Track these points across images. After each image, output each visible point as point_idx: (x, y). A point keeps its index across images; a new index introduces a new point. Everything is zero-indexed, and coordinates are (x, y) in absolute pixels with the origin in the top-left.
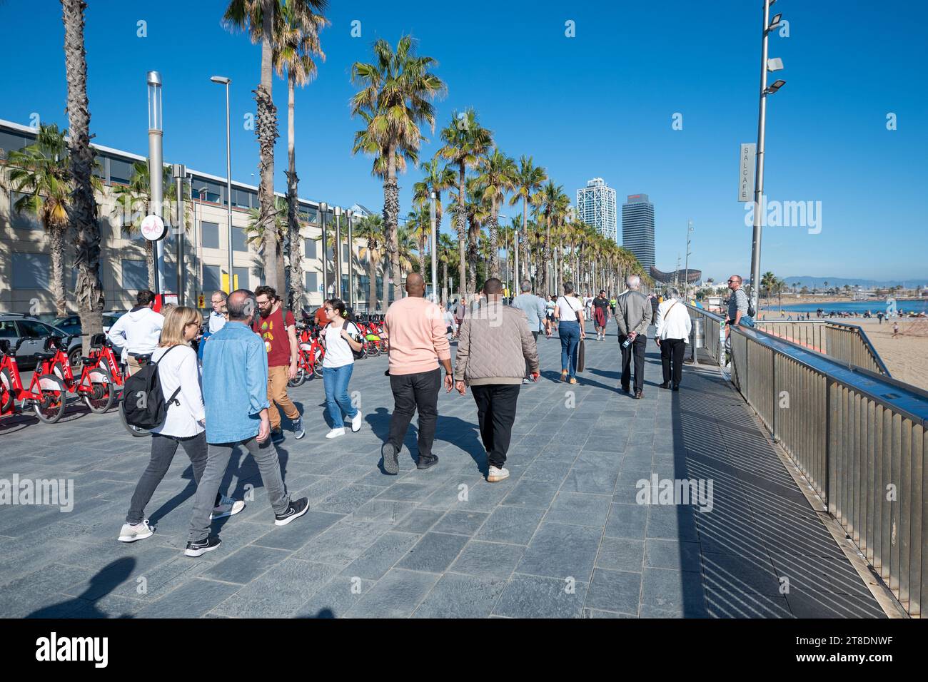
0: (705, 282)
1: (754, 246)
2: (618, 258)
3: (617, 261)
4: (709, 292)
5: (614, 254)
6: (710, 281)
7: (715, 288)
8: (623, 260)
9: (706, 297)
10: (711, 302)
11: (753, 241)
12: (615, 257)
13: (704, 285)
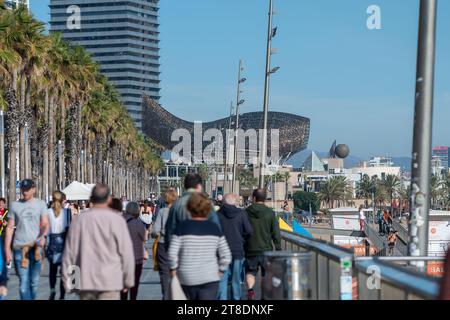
0: (321, 156)
1: (419, 87)
2: (47, 75)
3: (43, 86)
4: (332, 191)
5: (34, 60)
6: (337, 152)
7: (353, 177)
8: (61, 80)
9: (323, 206)
10: (339, 223)
11: (418, 77)
12: (38, 72)
13: (317, 165)
